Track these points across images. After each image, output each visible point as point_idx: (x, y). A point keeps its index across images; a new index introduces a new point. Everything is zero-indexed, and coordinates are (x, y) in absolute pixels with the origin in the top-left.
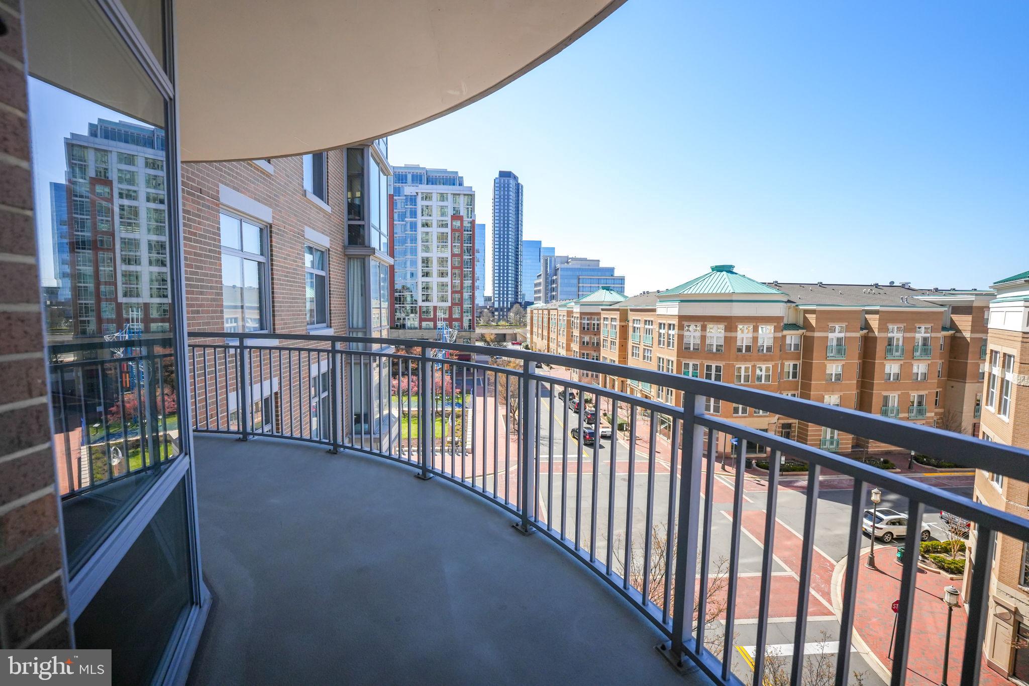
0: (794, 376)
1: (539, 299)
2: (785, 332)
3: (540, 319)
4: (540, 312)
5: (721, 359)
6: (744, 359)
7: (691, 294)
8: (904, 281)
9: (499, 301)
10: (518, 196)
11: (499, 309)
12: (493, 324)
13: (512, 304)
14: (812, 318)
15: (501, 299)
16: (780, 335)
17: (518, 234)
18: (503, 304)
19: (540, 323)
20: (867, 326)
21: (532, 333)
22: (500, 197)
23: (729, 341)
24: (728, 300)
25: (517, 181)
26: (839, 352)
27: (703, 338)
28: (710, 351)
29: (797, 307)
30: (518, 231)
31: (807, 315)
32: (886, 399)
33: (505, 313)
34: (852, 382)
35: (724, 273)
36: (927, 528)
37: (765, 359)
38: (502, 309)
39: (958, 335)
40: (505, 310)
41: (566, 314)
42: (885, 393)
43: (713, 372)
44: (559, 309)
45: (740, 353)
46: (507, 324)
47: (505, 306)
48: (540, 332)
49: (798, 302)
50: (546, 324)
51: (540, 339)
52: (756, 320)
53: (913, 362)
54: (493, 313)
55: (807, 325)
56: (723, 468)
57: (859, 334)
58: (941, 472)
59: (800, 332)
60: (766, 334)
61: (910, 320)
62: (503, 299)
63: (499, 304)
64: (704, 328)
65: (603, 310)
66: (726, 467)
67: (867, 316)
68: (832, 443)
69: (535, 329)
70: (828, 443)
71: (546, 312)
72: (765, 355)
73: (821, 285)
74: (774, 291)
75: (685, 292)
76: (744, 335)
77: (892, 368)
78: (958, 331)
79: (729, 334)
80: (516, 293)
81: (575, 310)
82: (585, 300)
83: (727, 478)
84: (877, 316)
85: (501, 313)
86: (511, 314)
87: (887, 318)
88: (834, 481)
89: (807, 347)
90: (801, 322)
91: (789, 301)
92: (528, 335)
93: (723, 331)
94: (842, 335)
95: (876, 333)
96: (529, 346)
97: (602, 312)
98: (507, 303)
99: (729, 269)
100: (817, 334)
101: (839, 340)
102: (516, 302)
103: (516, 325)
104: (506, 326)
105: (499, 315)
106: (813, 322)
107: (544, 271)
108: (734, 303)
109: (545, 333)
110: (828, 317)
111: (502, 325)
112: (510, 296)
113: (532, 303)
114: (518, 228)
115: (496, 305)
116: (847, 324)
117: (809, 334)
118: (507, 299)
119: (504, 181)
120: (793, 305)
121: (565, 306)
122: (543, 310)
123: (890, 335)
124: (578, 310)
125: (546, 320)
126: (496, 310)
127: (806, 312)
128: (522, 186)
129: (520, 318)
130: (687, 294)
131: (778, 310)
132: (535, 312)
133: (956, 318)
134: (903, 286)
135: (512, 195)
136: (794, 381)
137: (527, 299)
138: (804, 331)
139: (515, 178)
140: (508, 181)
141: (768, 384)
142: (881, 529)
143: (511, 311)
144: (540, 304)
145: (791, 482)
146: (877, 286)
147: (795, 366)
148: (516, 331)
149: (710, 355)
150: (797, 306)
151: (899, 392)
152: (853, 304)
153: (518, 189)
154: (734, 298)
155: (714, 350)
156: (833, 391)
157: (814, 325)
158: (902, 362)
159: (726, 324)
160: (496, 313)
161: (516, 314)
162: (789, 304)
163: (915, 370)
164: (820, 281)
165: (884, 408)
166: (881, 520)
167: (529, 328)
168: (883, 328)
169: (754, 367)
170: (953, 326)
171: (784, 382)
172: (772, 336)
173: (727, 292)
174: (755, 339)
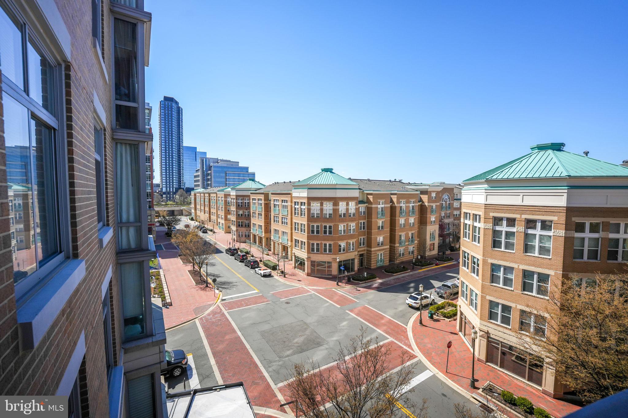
0: (364, 229)
1: (198, 186)
2: (359, 205)
3: (202, 200)
4: (202, 195)
5: (332, 222)
6: (343, 221)
7: (314, 184)
8: (400, 179)
9: (166, 187)
10: (179, 115)
11: (167, 193)
12: (163, 203)
13: (177, 190)
14: (371, 199)
15: (168, 186)
16: (357, 207)
17: (180, 141)
18: (170, 189)
19: (202, 202)
20: (392, 201)
21: (196, 209)
22: (165, 114)
23: (336, 211)
24: (333, 188)
25: (178, 105)
26: (382, 214)
27: (322, 210)
28: (326, 218)
30: (180, 139)
31: (368, 196)
32: (400, 236)
33: (172, 196)
34: (387, 229)
35: (329, 172)
36: (433, 298)
37: (352, 221)
38: (169, 193)
39: (423, 204)
40: (171, 193)
41: (223, 196)
42: (400, 234)
43: (328, 229)
44: (218, 193)
45: (341, 218)
46: (174, 203)
47: (171, 190)
48: (202, 208)
49: (364, 189)
50: (207, 203)
51: (203, 213)
52: (347, 199)
53: (409, 218)
54: (162, 196)
55: (368, 201)
56: (338, 284)
57: (389, 205)
58: (424, 268)
59: (366, 204)
60: (352, 206)
61: (407, 197)
62: (170, 186)
63: (167, 189)
64: (322, 204)
65: (251, 193)
66: (339, 284)
67: (392, 196)
68: (381, 261)
69: (198, 207)
70: (379, 262)
71: (207, 195)
72: (352, 218)
73: (369, 180)
74: (355, 183)
75: (311, 183)
76: (342, 207)
77: (402, 221)
78: (423, 202)
79: (335, 207)
80: (179, 182)
81: (231, 194)
82: (238, 187)
83: (341, 290)
84: (396, 196)
85: (168, 196)
86: (177, 196)
87: (400, 197)
88: (387, 281)
89: (369, 212)
90: (365, 200)
91: (359, 189)
92: (193, 211)
93: (332, 206)
94: (383, 206)
95: (396, 205)
96: (194, 218)
97: (251, 195)
98: (173, 189)
99: (330, 170)
100: (373, 206)
101: (382, 208)
102: (179, 188)
103: (181, 204)
104: (173, 205)
105: (167, 197)
106: (371, 200)
107: (201, 168)
108: (337, 190)
109: (207, 209)
110: (377, 197)
111: (171, 205)
112: (175, 184)
113: (193, 189)
114: (180, 137)
115: (164, 190)
116: (385, 200)
117: (370, 206)
118: (173, 186)
119: (168, 104)
121: (222, 191)
122: (204, 193)
123: (401, 205)
124: (234, 194)
125: (207, 200)
126: (164, 193)
127: (368, 194)
128: (182, 109)
129: (184, 199)
130: (312, 184)
131: (356, 194)
132: (197, 195)
133: (422, 196)
134: (400, 181)
135: (175, 114)
136: (364, 231)
137: (187, 186)
138: (367, 204)
139: (177, 103)
140: (171, 104)
141: (354, 234)
142: (418, 303)
143: (177, 194)
144: (201, 190)
145: (370, 286)
146: (390, 181)
147: (364, 223)
148: (182, 208)
149: (326, 220)
150: (363, 191)
151: (405, 233)
152: (384, 190)
153: (179, 111)
154: (337, 187)
155: (328, 217)
156: (380, 235)
157: (372, 201)
158: (405, 218)
159: (333, 201)
160: (164, 196)
161: (181, 196)
162: (360, 190)
163: (410, 221)
164: (368, 178)
165: (400, 241)
166: (417, 298)
167: (193, 206)
168: (399, 202)
169: (347, 225)
170: (421, 200)
171: (360, 232)
172: (355, 207)
173: (333, 183)
174: (347, 210)
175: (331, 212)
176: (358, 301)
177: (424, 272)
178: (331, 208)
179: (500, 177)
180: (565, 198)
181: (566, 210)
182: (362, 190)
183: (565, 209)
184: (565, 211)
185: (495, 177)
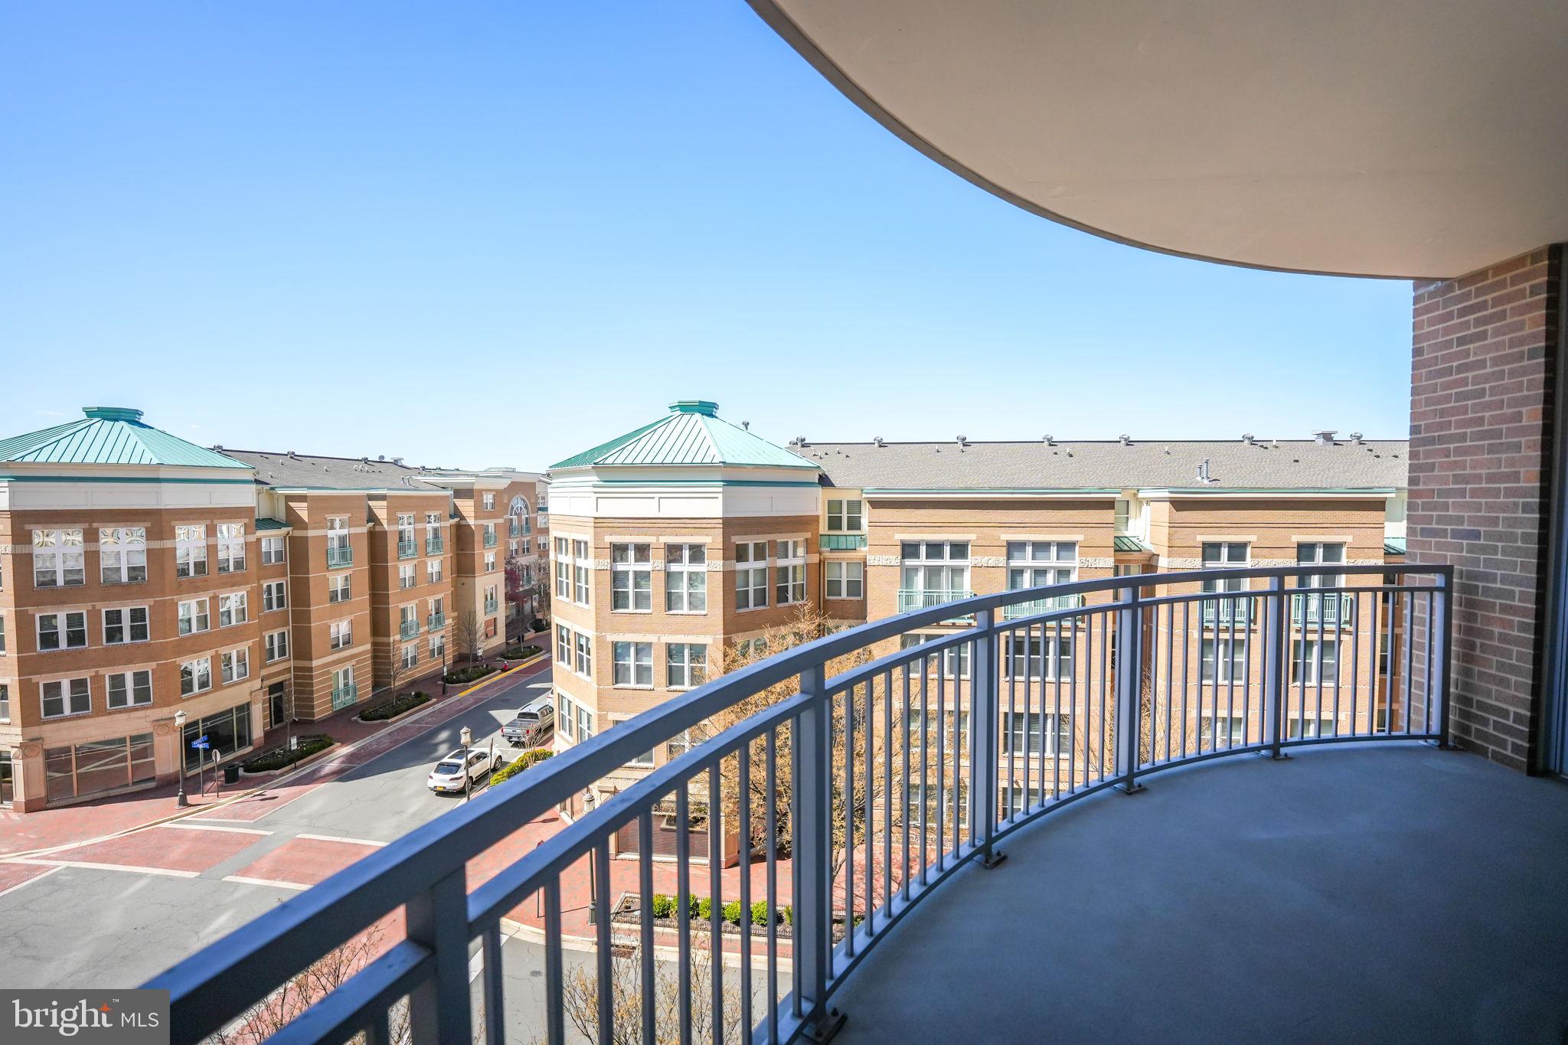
0: (280, 603)
2: (260, 533)
5: (144, 594)
6: (194, 588)
7: (45, 464)
8: (396, 456)
14: (302, 510)
16: (252, 538)
20: (372, 518)
23: (159, 558)
24: (151, 478)
26: (344, 556)
27: (92, 556)
28: (118, 584)
29: (272, 491)
31: (292, 504)
32: (404, 611)
34: (362, 598)
35: (122, 423)
36: (499, 753)
37: (233, 583)
39: (463, 522)
42: (402, 606)
43: (126, 623)
45: (184, 578)
49: (274, 483)
52: (211, 517)
53: (427, 559)
55: (293, 520)
56: (184, 803)
57: (364, 530)
58: (473, 686)
59: (284, 530)
60: (231, 539)
61: (420, 506)
64: (92, 537)
66: (190, 799)
67: (371, 503)
68: (347, 693)
70: (342, 694)
72: (233, 576)
73: (293, 456)
74: (238, 464)
75: (30, 457)
76: (189, 542)
77: (406, 570)
78: (462, 518)
79: (156, 545)
83: (200, 816)
84: (384, 503)
87: (397, 505)
88: (370, 744)
89: (297, 554)
90: (282, 515)
91: (257, 482)
93: (144, 540)
94: (345, 532)
95: (385, 526)
99: (132, 417)
100: (311, 533)
101: (342, 539)
106: (304, 515)
108: (164, 485)
110: (323, 506)
116: (349, 515)
117: (298, 533)
120: (266, 487)
123: (401, 528)
127: (289, 498)
130: (34, 462)
131: (246, 497)
133: (459, 502)
134: (396, 462)
136: (282, 612)
138: (290, 529)
141: (245, 626)
142: (461, 777)
145: (314, 772)
146: (366, 461)
147: (280, 587)
149: (113, 588)
150: (272, 489)
151: (416, 601)
152: (346, 486)
154: (162, 475)
155: (125, 578)
156: (341, 616)
157: (306, 519)
158: (415, 562)
159: (148, 524)
162: (260, 486)
163: (430, 570)
164: (291, 450)
165: (403, 626)
166: (458, 766)
168: (393, 519)
169: (214, 599)
170: (456, 513)
171: (266, 615)
172: (242, 541)
173: (145, 461)
174: (212, 549)
175: (141, 561)
176: (270, 833)
177: (472, 694)
178: (141, 545)
179: (619, 461)
180: (719, 502)
181: (723, 524)
182: (267, 487)
183: (721, 521)
184: (721, 526)
185: (610, 461)
